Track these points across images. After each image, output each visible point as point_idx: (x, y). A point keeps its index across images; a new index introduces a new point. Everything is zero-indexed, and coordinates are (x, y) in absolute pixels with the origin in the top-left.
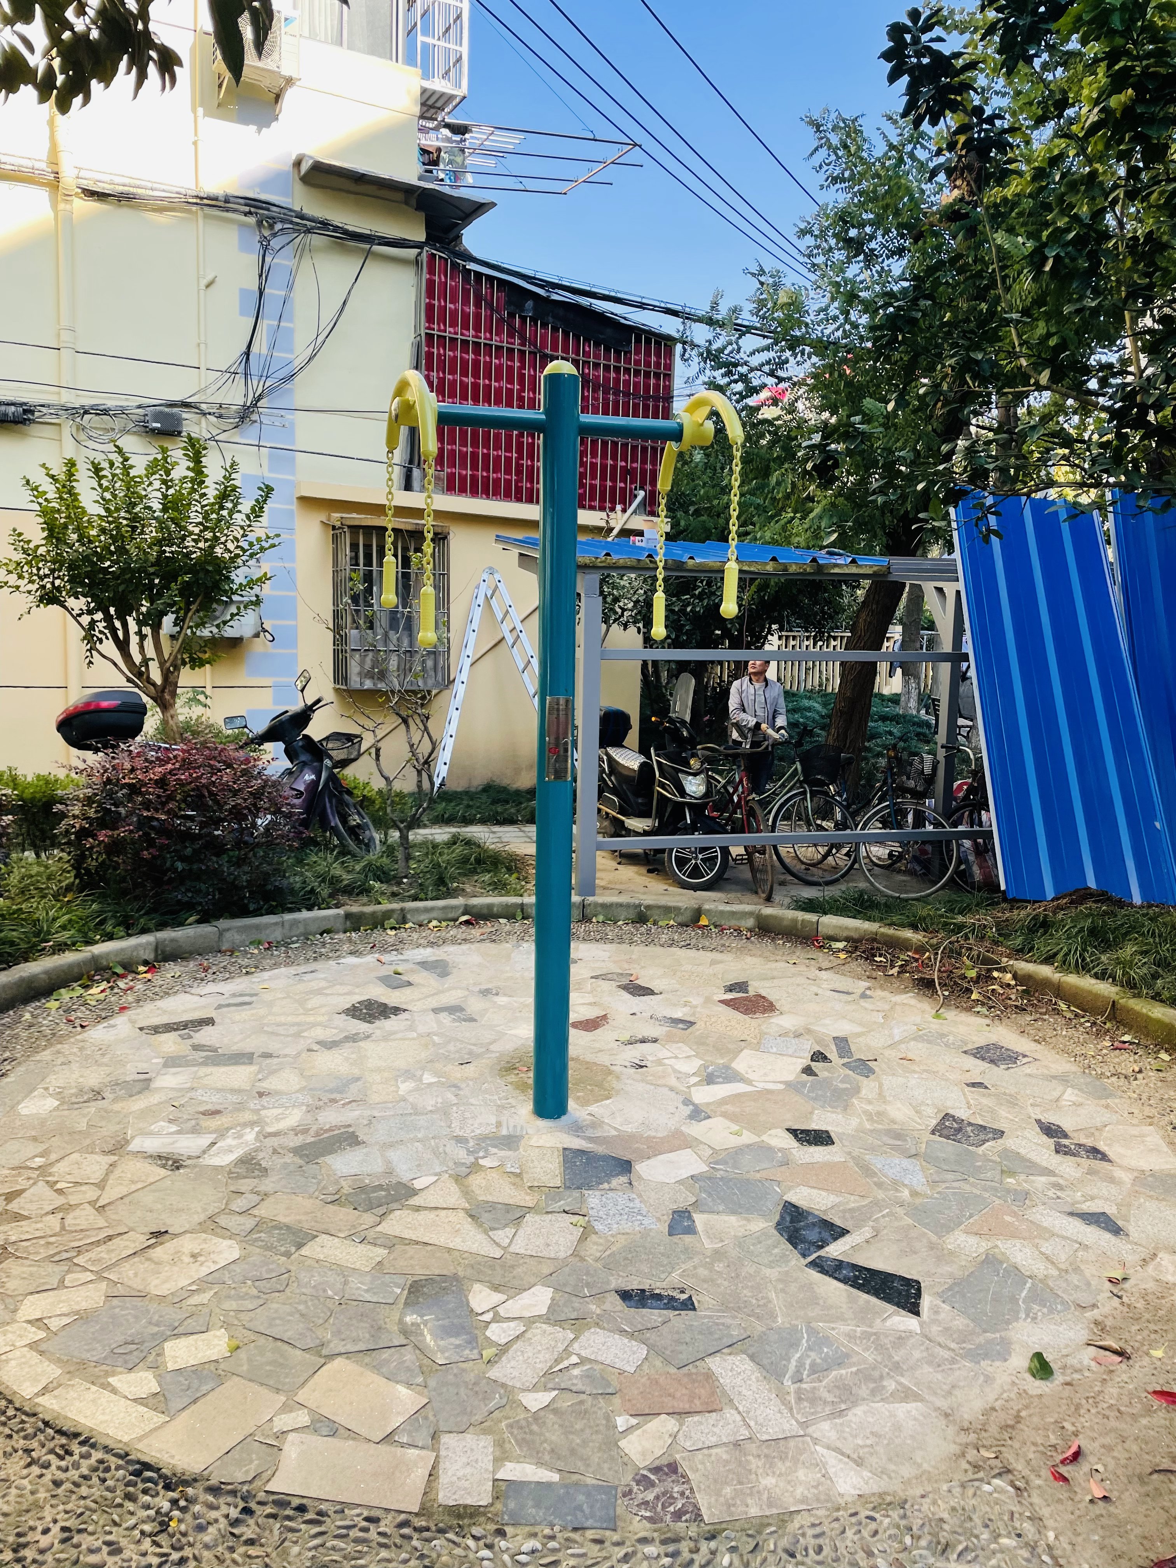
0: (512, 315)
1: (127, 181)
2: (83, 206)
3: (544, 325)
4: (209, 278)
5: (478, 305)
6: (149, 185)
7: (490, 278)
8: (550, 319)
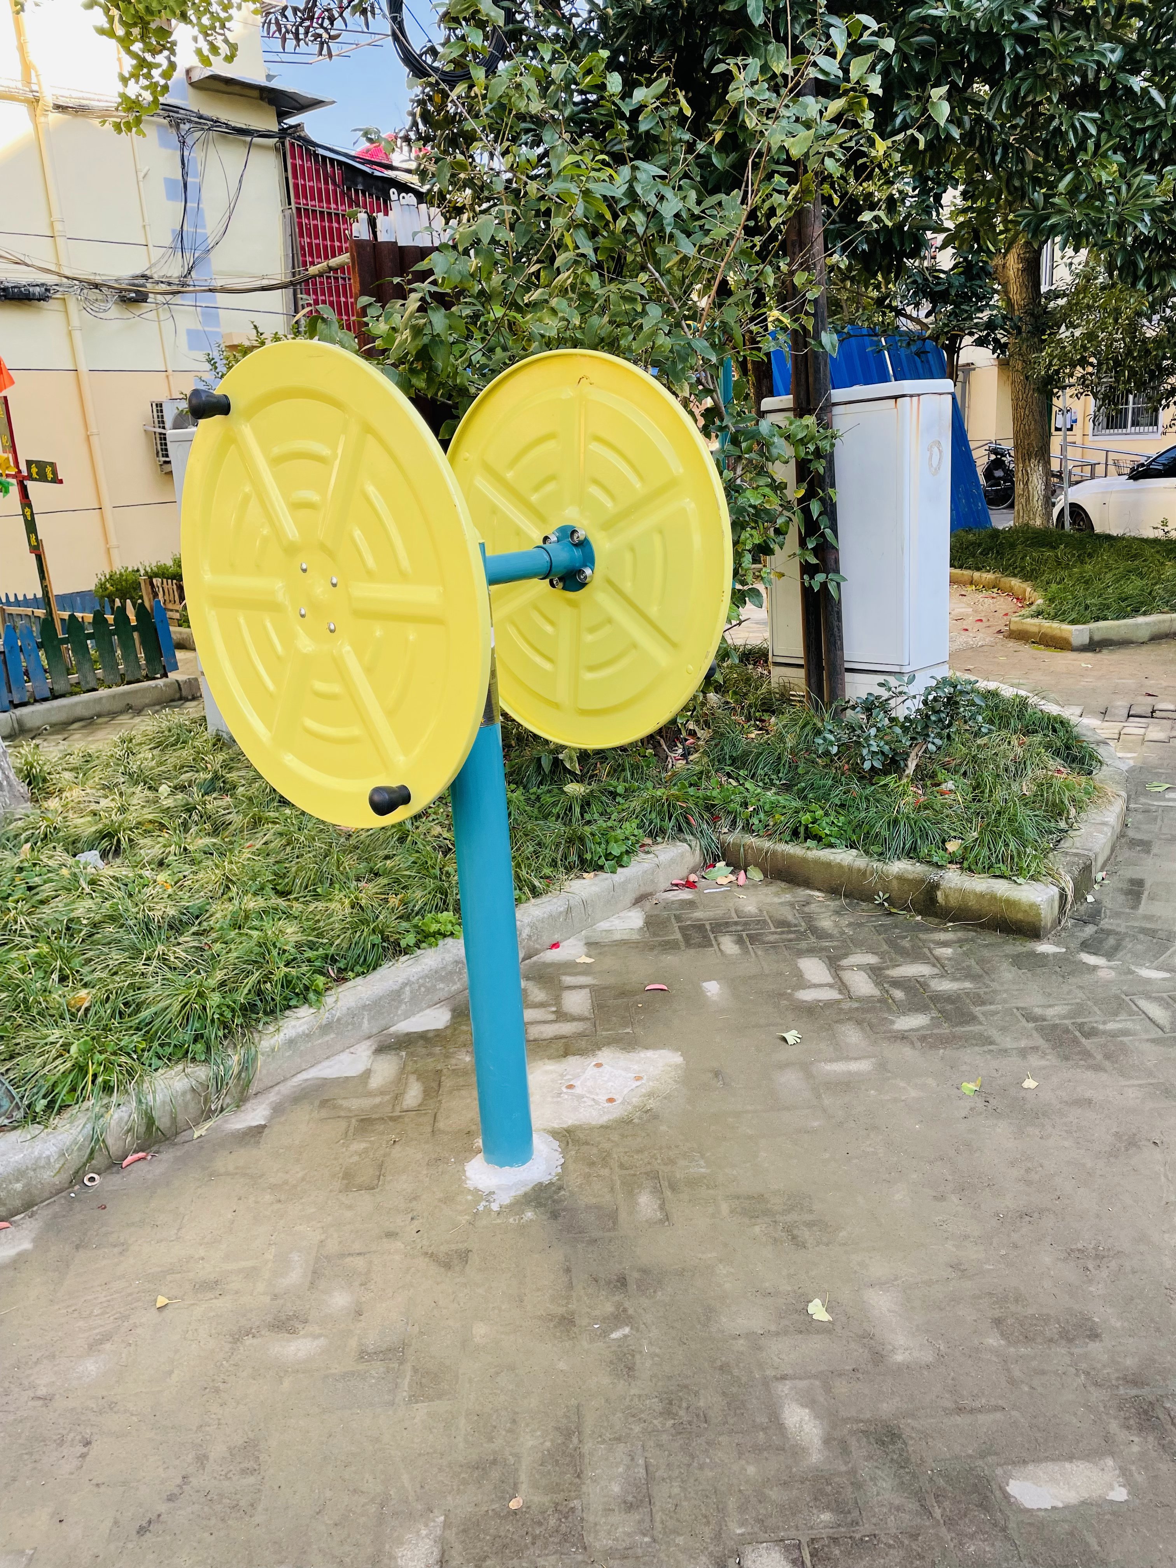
0: (349, 189)
1: (80, 95)
2: (55, 117)
3: (371, 195)
4: (145, 171)
5: (326, 183)
6: (97, 97)
7: (332, 160)
8: (374, 191)
